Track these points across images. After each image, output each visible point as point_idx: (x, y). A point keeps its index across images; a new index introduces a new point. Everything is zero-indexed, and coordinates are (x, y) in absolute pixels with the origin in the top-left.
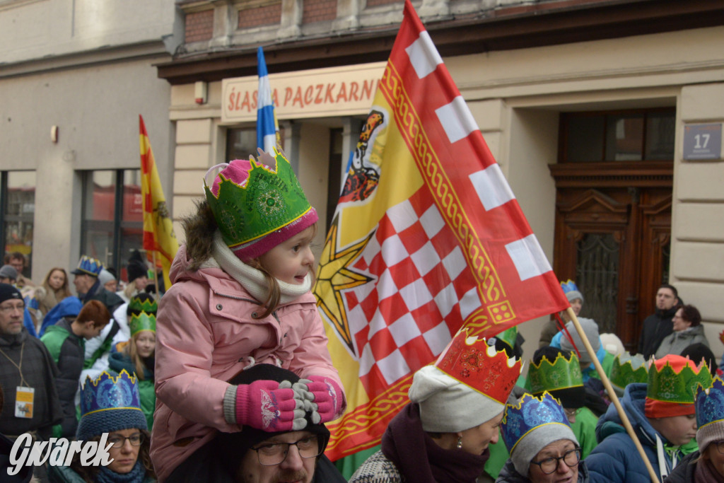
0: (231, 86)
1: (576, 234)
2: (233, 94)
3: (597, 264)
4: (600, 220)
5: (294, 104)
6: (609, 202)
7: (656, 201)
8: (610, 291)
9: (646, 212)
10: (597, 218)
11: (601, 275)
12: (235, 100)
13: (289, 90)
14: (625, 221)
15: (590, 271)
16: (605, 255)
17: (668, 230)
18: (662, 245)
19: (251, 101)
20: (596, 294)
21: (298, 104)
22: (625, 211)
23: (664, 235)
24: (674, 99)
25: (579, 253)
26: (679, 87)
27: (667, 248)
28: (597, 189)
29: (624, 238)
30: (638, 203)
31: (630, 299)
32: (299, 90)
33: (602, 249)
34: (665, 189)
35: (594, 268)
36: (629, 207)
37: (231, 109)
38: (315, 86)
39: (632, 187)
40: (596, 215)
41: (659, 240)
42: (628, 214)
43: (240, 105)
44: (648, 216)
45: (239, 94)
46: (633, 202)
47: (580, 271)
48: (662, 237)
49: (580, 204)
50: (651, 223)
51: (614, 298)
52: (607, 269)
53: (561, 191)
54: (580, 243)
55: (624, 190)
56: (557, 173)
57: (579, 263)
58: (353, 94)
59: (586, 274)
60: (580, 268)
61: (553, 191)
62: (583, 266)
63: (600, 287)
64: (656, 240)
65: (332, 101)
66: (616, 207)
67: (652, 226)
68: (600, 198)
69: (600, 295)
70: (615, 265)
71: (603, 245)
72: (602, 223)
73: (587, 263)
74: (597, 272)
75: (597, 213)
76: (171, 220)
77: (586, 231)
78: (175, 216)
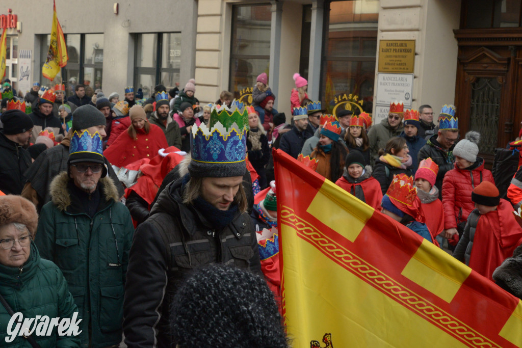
1: (472, 77)
3: (485, 99)
4: (488, 69)
6: (495, 56)
8: (494, 117)
9: (520, 63)
10: (486, 67)
11: (488, 106)
14: (506, 69)
15: (480, 104)
16: (491, 93)
20: (484, 119)
22: (506, 62)
25: (473, 91)
28: (488, 47)
29: (504, 81)
30: (515, 57)
31: (507, 123)
33: (489, 88)
35: (483, 102)
36: (509, 59)
39: (511, 45)
40: (485, 65)
42: (508, 64)
46: (512, 56)
47: (473, 103)
49: (475, 57)
51: (496, 122)
52: (492, 103)
53: (461, 49)
54: (474, 85)
55: (505, 48)
56: (459, 35)
57: (473, 98)
59: (477, 106)
60: (473, 102)
61: (457, 48)
62: (475, 100)
63: (487, 114)
66: (499, 60)
68: (488, 53)
69: (486, 120)
70: (498, 99)
71: (490, 87)
72: (490, 70)
73: (478, 98)
74: (485, 104)
75: (487, 63)
76: (194, 67)
77: (478, 76)
78: (197, 64)
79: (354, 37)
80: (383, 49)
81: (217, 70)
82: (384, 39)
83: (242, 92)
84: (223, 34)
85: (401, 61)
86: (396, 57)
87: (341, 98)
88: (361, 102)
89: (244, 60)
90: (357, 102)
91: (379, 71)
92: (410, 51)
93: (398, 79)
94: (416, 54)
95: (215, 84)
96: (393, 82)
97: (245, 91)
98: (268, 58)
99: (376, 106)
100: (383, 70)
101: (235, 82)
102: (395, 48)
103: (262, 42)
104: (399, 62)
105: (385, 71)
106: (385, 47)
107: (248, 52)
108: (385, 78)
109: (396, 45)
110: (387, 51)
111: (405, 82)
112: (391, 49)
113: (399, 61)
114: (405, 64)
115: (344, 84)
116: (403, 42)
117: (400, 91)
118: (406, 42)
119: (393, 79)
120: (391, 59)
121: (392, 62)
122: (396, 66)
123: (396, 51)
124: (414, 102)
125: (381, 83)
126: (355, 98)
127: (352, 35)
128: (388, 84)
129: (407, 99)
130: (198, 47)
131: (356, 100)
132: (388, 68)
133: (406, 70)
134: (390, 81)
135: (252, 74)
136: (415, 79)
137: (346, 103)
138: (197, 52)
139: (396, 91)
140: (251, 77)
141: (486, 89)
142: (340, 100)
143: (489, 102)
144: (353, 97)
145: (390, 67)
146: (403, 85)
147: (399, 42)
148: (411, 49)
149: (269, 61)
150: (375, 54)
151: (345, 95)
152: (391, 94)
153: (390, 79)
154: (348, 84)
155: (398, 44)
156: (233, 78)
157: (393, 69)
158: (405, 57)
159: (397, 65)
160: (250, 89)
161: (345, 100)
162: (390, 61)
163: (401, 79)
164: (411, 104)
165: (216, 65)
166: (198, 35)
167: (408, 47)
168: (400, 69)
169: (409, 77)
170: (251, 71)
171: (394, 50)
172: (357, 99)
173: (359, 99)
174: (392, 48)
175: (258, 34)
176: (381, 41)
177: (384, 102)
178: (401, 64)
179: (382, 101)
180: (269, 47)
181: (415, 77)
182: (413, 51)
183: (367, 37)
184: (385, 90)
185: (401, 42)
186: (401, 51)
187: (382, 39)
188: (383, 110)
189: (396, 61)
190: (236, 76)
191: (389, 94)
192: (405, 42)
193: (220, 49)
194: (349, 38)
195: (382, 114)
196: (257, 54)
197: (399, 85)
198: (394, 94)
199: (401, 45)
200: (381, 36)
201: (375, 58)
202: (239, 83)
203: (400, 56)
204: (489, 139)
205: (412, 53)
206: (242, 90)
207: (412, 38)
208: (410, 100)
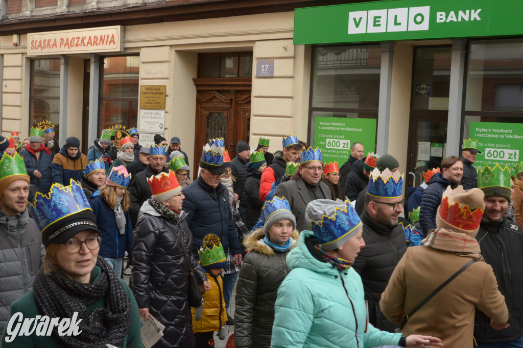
0: (32, 37)
2: (33, 41)
5: (65, 47)
12: (34, 44)
13: (62, 39)
19: (43, 45)
21: (67, 46)
24: (252, 47)
26: (254, 41)
32: (67, 39)
37: (32, 49)
38: (75, 38)
43: (37, 47)
45: (36, 41)
58: (95, 42)
65: (84, 45)
80: (143, 92)
81: (19, 108)
82: (143, 85)
88: (128, 130)
104: (154, 101)
208: (163, 129)
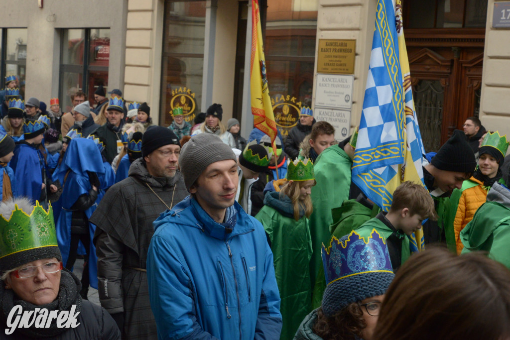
1: (414, 80)
3: (428, 102)
4: (431, 70)
6: (438, 58)
7: (472, 57)
8: (437, 121)
9: (464, 65)
10: (429, 69)
11: (431, 109)
14: (449, 71)
15: (423, 107)
16: (434, 96)
17: (479, 78)
18: (476, 88)
20: (427, 123)
22: (449, 64)
23: (477, 81)
25: (416, 94)
27: (478, 91)
28: (429, 48)
29: (447, 84)
30: (459, 58)
31: (451, 127)
33: (432, 91)
34: (478, 48)
35: (426, 106)
36: (452, 61)
39: (454, 47)
40: (428, 67)
41: (473, 85)
42: (452, 66)
44: (466, 67)
46: (455, 57)
48: (475, 84)
49: (417, 58)
50: (468, 73)
51: (439, 126)
52: (435, 106)
54: (416, 87)
55: (449, 49)
57: (416, 100)
62: (418, 103)
63: (430, 118)
64: (471, 85)
66: (442, 61)
67: (468, 75)
68: (431, 54)
69: (429, 124)
70: (441, 102)
71: (433, 89)
72: (433, 72)
73: (421, 101)
74: (428, 107)
75: (429, 65)
76: (124, 65)
77: (421, 78)
78: (127, 63)
79: (292, 36)
80: (322, 49)
81: (148, 69)
82: (323, 38)
83: (175, 92)
84: (155, 31)
85: (340, 61)
86: (336, 57)
87: (279, 99)
88: (299, 104)
89: (177, 58)
90: (295, 104)
91: (318, 72)
92: (350, 51)
93: (337, 80)
94: (356, 54)
95: (146, 83)
96: (333, 83)
97: (178, 91)
98: (202, 56)
99: (315, 108)
100: (322, 71)
101: (168, 81)
102: (334, 47)
103: (195, 39)
104: (338, 63)
105: (324, 71)
106: (324, 47)
107: (180, 50)
108: (325, 79)
109: (335, 44)
110: (327, 50)
111: (345, 84)
112: (330, 49)
113: (338, 61)
114: (345, 65)
115: (282, 85)
116: (343, 42)
117: (339, 93)
118: (347, 42)
119: (332, 80)
120: (330, 59)
121: (331, 62)
122: (336, 67)
123: (336, 51)
124: (354, 105)
125: (320, 84)
126: (293, 99)
127: (290, 34)
128: (327, 85)
129: (347, 101)
130: (128, 44)
131: (294, 102)
132: (328, 69)
133: (345, 71)
134: (329, 82)
135: (185, 73)
136: (356, 81)
137: (283, 105)
138: (127, 50)
139: (336, 93)
140: (184, 76)
141: (429, 91)
142: (277, 101)
143: (432, 105)
144: (291, 98)
145: (330, 68)
146: (343, 86)
147: (339, 42)
148: (351, 50)
149: (203, 60)
150: (314, 53)
151: (283, 96)
152: (330, 96)
153: (330, 80)
154: (286, 85)
155: (338, 44)
156: (166, 77)
157: (332, 69)
158: (345, 57)
159: (337, 65)
160: (183, 89)
161: (282, 101)
162: (330, 61)
163: (341, 81)
164: (352, 106)
165: (147, 63)
166: (128, 32)
167: (348, 47)
168: (341, 69)
169: (349, 79)
170: (185, 70)
171: (333, 49)
172: (295, 100)
173: (297, 101)
174: (332, 47)
175: (192, 31)
176: (320, 40)
177: (324, 104)
178: (341, 65)
179: (322, 104)
180: (203, 45)
181: (355, 79)
182: (353, 51)
183: (306, 36)
184: (325, 92)
185: (341, 42)
186: (341, 51)
187: (321, 38)
188: (322, 113)
189: (335, 61)
190: (169, 75)
191: (328, 95)
192: (345, 42)
193: (151, 47)
194: (287, 36)
195: (320, 116)
196: (191, 52)
197: (339, 86)
198: (334, 96)
199: (342, 45)
200: (320, 35)
201: (314, 58)
202: (171, 82)
203: (340, 57)
204: (432, 144)
205: (353, 53)
206: (175, 91)
207: (352, 38)
208: (350, 102)
